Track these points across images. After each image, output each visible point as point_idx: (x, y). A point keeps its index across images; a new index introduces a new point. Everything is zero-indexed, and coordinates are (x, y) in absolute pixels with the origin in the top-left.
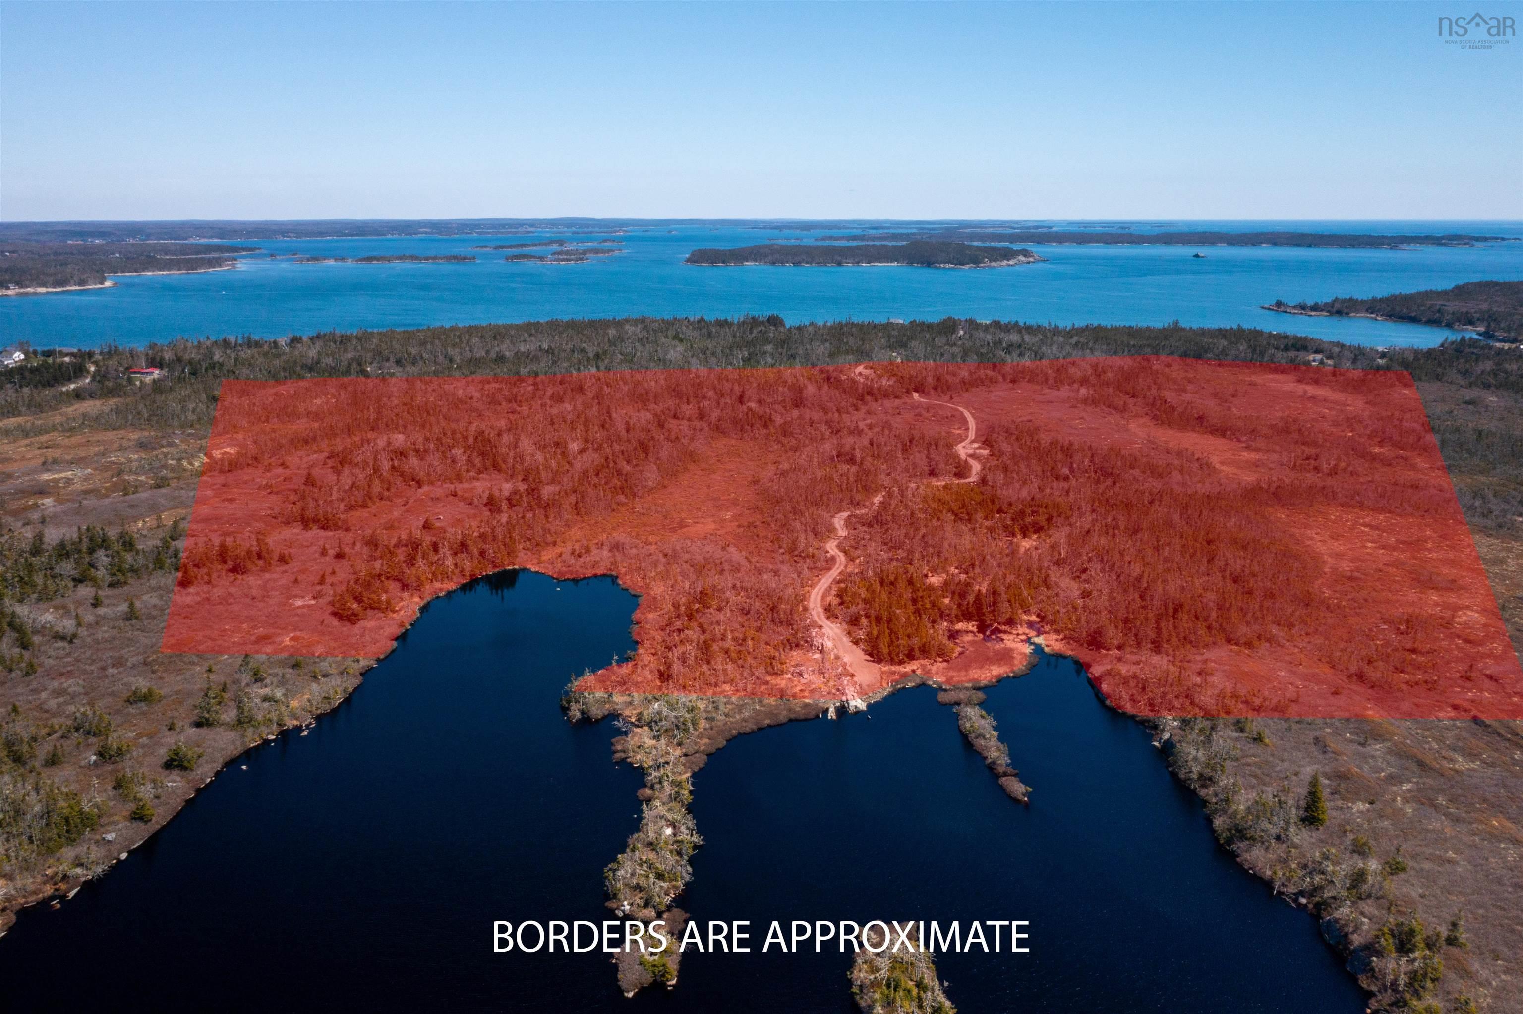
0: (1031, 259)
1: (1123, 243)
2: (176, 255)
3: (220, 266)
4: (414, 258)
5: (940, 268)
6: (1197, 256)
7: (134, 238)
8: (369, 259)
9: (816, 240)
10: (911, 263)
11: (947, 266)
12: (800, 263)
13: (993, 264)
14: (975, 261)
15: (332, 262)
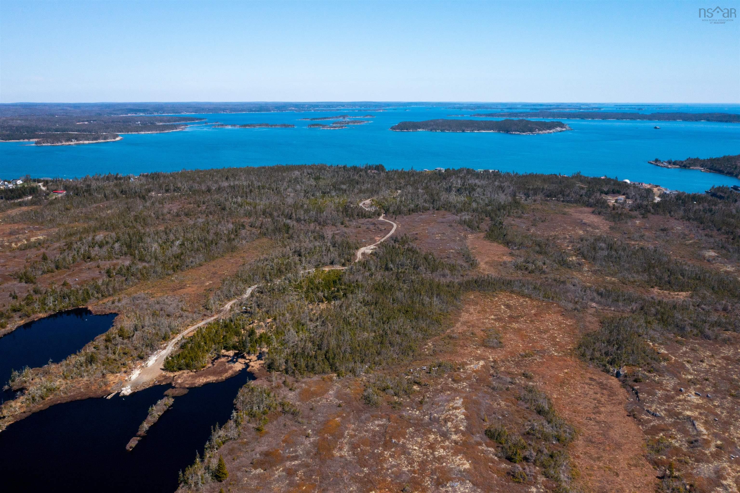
0: (564, 129)
1: (626, 119)
2: (165, 122)
3: (177, 129)
4: (267, 125)
5: (512, 134)
6: (656, 128)
7: (158, 112)
8: (245, 126)
9: (471, 116)
10: (499, 131)
11: (516, 133)
12: (444, 130)
13: (540, 132)
14: (531, 130)
15: (230, 127)
